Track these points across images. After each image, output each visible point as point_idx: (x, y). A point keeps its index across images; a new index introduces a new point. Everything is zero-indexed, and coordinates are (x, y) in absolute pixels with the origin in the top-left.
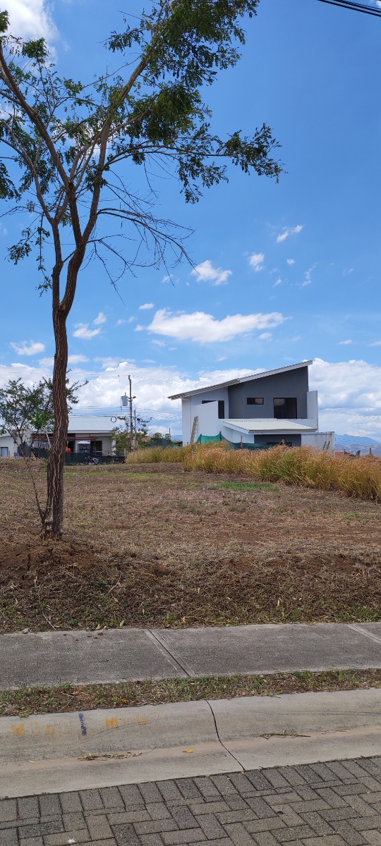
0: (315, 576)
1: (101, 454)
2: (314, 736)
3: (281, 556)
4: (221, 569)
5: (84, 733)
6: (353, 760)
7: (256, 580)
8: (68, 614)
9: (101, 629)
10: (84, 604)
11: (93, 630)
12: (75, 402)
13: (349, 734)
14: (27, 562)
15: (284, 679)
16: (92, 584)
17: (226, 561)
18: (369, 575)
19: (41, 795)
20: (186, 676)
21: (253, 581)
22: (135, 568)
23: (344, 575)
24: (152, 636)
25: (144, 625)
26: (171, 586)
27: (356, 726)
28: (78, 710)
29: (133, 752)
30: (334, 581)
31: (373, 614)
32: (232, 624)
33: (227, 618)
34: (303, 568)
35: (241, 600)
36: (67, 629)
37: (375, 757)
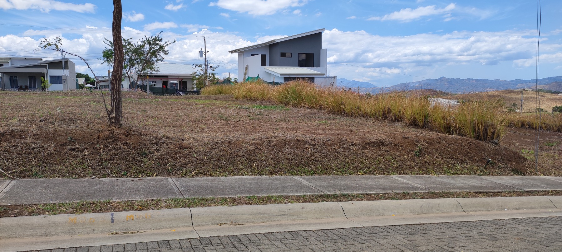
0: (280, 151)
1: (186, 89)
2: (247, 225)
3: (261, 140)
4: (222, 146)
5: (113, 222)
6: (262, 234)
7: (243, 153)
8: (122, 169)
9: (142, 177)
10: (132, 164)
11: (136, 178)
12: (166, 54)
13: (268, 224)
14: (96, 140)
15: (240, 199)
16: (138, 153)
17: (226, 142)
18: (313, 151)
19: (79, 247)
20: (182, 197)
21: (241, 153)
22: (167, 145)
23: (297, 151)
24: (171, 181)
25: (169, 175)
26: (188, 155)
27: (274, 221)
28: (111, 211)
29: (140, 231)
30: (291, 154)
31: (310, 172)
32: (223, 176)
33: (221, 172)
34: (273, 146)
35: (232, 163)
36: (120, 177)
37: (275, 233)
